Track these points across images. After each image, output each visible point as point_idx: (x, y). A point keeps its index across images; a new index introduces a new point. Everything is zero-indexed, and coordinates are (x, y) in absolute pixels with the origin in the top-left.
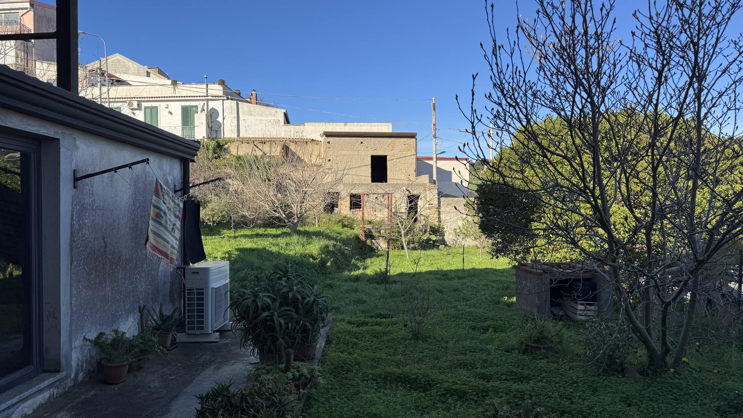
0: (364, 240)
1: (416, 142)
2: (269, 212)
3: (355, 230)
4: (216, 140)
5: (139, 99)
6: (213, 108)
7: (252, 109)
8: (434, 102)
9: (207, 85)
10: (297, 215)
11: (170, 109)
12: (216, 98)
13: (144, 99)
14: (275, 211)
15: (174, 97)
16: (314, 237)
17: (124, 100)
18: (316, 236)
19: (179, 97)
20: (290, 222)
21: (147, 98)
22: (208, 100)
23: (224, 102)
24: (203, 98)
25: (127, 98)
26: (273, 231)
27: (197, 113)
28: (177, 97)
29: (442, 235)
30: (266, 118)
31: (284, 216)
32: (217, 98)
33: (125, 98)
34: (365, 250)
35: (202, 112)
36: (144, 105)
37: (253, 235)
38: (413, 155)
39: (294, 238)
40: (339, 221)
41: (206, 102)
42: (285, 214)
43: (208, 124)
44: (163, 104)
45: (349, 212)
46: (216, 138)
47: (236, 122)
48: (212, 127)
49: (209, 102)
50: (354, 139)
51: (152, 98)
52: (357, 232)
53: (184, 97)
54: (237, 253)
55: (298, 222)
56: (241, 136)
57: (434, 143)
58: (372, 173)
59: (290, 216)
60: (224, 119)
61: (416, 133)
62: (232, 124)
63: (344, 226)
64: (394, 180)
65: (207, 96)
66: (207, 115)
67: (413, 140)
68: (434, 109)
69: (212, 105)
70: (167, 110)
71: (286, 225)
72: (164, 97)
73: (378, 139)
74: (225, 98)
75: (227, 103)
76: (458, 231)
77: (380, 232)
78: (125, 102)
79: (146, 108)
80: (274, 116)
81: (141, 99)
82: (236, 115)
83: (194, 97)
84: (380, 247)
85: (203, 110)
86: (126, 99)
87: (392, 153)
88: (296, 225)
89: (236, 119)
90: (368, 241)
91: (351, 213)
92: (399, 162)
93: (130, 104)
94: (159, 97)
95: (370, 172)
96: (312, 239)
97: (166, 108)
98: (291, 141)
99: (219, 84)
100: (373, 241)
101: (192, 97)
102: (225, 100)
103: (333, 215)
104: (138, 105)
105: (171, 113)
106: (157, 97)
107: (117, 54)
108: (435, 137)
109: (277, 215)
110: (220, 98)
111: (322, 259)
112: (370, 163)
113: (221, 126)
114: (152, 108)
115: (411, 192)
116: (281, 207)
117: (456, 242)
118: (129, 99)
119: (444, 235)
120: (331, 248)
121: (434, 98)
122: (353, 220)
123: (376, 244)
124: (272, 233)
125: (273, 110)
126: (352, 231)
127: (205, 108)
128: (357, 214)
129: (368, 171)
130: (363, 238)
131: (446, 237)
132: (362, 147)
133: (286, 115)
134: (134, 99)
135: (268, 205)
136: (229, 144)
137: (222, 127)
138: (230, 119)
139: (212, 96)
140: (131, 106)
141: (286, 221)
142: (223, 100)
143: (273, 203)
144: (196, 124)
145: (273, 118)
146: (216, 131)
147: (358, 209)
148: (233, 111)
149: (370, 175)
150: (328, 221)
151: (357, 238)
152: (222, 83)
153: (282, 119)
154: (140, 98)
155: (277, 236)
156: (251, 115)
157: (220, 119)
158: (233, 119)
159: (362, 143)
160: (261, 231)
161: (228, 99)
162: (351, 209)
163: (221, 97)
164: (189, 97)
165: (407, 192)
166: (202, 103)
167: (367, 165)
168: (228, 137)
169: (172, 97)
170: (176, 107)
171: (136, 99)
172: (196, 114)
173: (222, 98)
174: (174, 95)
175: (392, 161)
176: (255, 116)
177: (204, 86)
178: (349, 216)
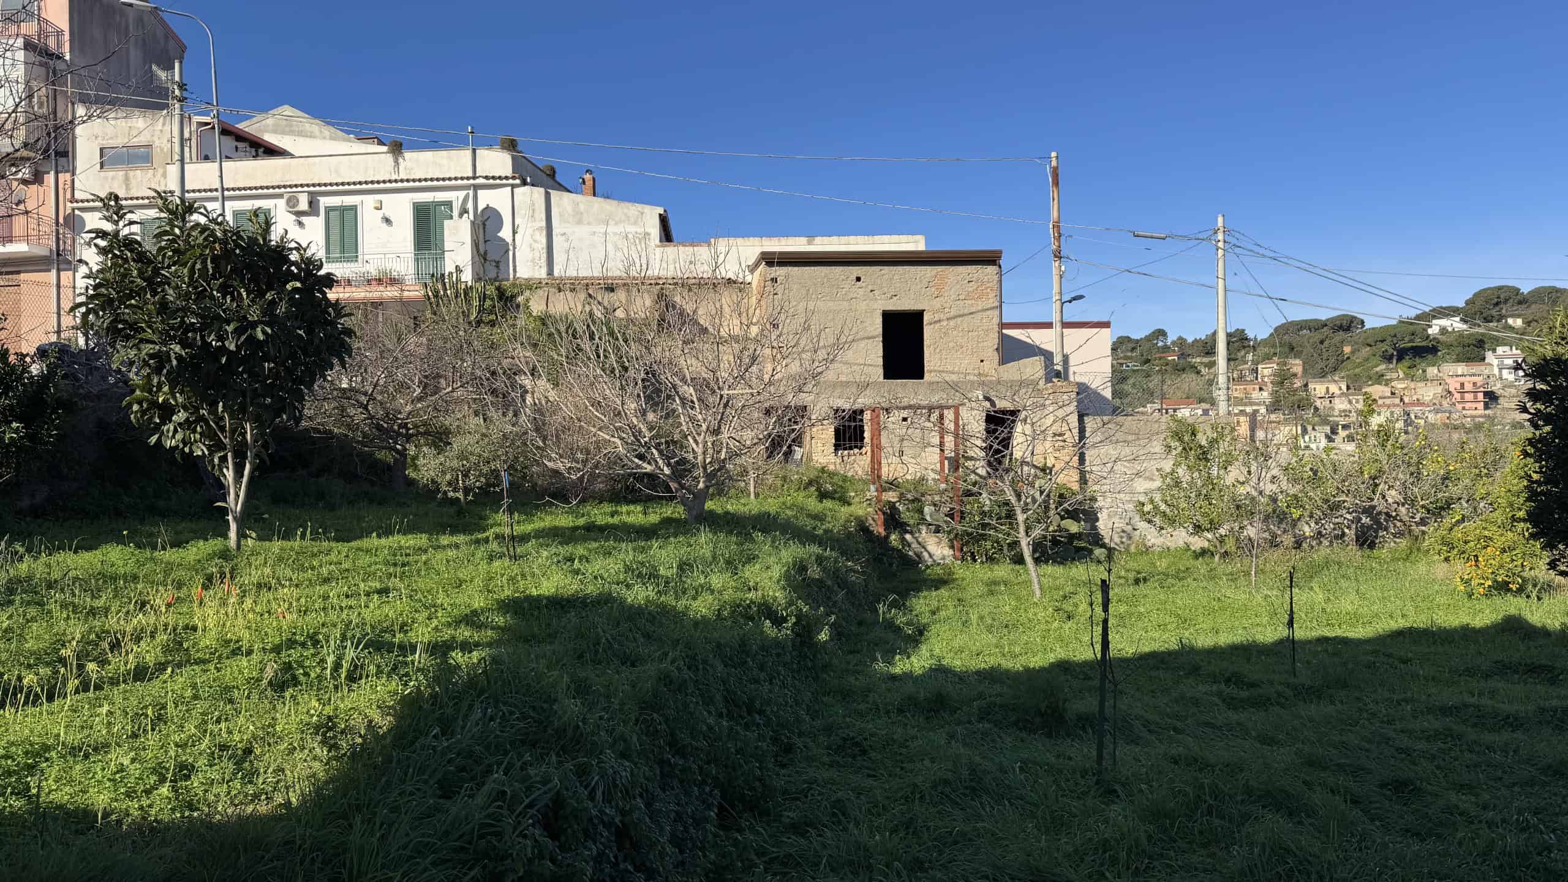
0: (883, 533)
1: (1000, 274)
2: (626, 461)
3: (852, 508)
4: (497, 284)
5: (312, 189)
6: (488, 207)
7: (582, 207)
8: (1054, 163)
9: (474, 151)
10: (705, 468)
11: (387, 211)
12: (494, 182)
13: (323, 188)
14: (641, 457)
15: (396, 181)
16: (759, 536)
17: (277, 190)
18: (764, 531)
19: (408, 181)
20: (682, 487)
21: (331, 185)
22: (476, 188)
23: (516, 190)
24: (465, 182)
25: (285, 187)
26: (633, 515)
27: (451, 218)
28: (402, 181)
29: (1091, 517)
30: (620, 229)
31: (667, 471)
32: (498, 181)
33: (279, 187)
34: (891, 565)
35: (461, 215)
36: (324, 202)
37: (576, 528)
38: (992, 308)
39: (703, 539)
40: (810, 483)
41: (471, 192)
42: (669, 465)
43: (476, 245)
44: (370, 200)
45: (832, 458)
46: (495, 280)
47: (544, 241)
48: (486, 253)
49: (480, 192)
50: (838, 270)
51: (343, 184)
52: (860, 512)
53: (420, 180)
54: (500, 620)
55: (707, 487)
56: (556, 273)
57: (1055, 271)
58: (884, 357)
59: (682, 469)
60: (514, 233)
61: (1000, 252)
62: (535, 245)
63: (823, 496)
64: (944, 375)
65: (474, 178)
66: (473, 223)
67: (991, 270)
68: (1056, 183)
69: (486, 198)
70: (380, 214)
71: (675, 497)
72: (372, 182)
73: (900, 268)
74: (518, 181)
75: (522, 192)
76: (1148, 508)
77: (921, 511)
78: (281, 196)
79: (329, 210)
80: (635, 223)
81: (317, 188)
82: (544, 224)
83: (444, 179)
84: (925, 554)
85: (464, 211)
86: (283, 190)
87: (937, 303)
88: (702, 496)
89: (544, 233)
90: (893, 537)
91: (839, 461)
92: (955, 328)
93: (292, 202)
94: (360, 183)
95: (880, 353)
96: (753, 541)
97: (377, 208)
98: (676, 284)
99: (503, 148)
100: (908, 537)
101: (438, 180)
102: (517, 186)
103: (792, 467)
104: (310, 203)
105: (387, 221)
106: (354, 183)
107: (286, 106)
108: (1058, 255)
109: (648, 468)
110: (504, 182)
111: (799, 617)
112: (880, 330)
113: (507, 251)
114: (343, 210)
115: (997, 401)
116: (659, 444)
117: (1130, 538)
118: (289, 190)
119: (1097, 520)
120: (814, 572)
121: (1054, 154)
122: (845, 479)
123: (914, 545)
124: (631, 519)
125: (633, 209)
126: (845, 510)
127: (470, 206)
128: (858, 463)
129: (874, 353)
130: (879, 529)
131: (1100, 524)
132: (859, 290)
133: (664, 221)
134: (300, 189)
135: (622, 439)
136: (527, 293)
137: (511, 253)
138: (529, 231)
139: (487, 178)
140: (294, 206)
141: (673, 485)
142: (513, 186)
143: (637, 434)
144: (448, 246)
145: (632, 229)
146: (498, 262)
147: (856, 451)
148: (536, 215)
149: (880, 361)
150: (779, 483)
151: (863, 528)
152: (511, 145)
153: (655, 230)
154: (314, 185)
155: (647, 533)
156: (580, 222)
157: (505, 233)
158: (537, 233)
159: (858, 279)
160: (601, 514)
161: (524, 183)
162: (837, 447)
163: (507, 178)
164: (432, 180)
165: (987, 404)
166: (462, 194)
167: (874, 337)
168: (526, 277)
169: (390, 181)
170: (401, 208)
171: (306, 189)
172: (446, 223)
173: (511, 181)
174: (394, 177)
175: (937, 326)
176: (589, 224)
177: (468, 153)
178: (832, 467)
